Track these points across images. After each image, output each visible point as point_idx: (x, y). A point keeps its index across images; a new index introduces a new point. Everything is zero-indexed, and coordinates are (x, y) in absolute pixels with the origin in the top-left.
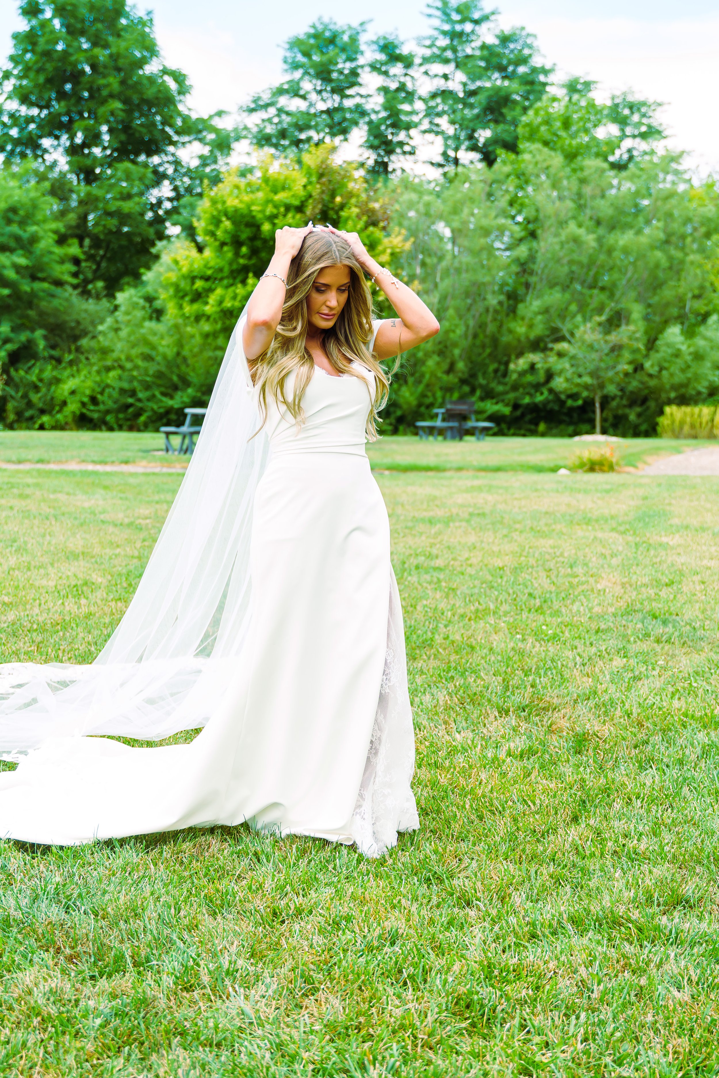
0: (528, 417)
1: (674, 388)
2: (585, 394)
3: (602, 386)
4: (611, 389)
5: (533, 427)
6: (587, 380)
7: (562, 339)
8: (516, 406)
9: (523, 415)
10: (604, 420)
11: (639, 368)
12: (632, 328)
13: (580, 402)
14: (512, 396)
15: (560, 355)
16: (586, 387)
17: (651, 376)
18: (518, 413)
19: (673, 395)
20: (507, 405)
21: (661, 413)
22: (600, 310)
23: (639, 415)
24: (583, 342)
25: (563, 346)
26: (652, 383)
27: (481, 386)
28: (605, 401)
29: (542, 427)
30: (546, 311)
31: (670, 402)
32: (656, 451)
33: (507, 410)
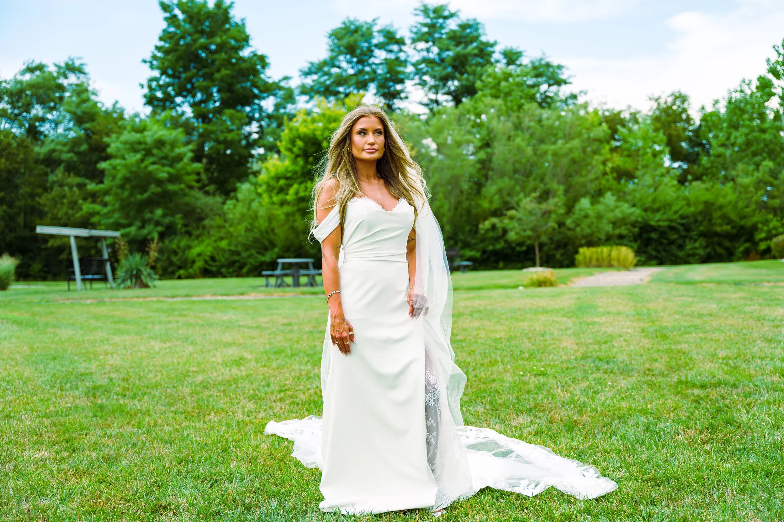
0: (493, 259)
1: (584, 237)
2: (528, 242)
3: (538, 237)
4: (544, 239)
5: (495, 265)
6: (529, 233)
7: (512, 208)
8: (484, 252)
9: (489, 258)
10: (541, 258)
11: (561, 224)
12: (556, 200)
13: (524, 248)
14: (481, 246)
15: (511, 218)
16: (529, 238)
17: (569, 229)
18: (485, 256)
19: (583, 241)
20: (478, 251)
21: (577, 252)
22: (534, 190)
23: (562, 255)
24: (525, 209)
25: (512, 212)
26: (570, 233)
27: (462, 241)
28: (541, 246)
29: (501, 264)
30: (500, 191)
31: (582, 246)
32: (576, 276)
33: (478, 255)
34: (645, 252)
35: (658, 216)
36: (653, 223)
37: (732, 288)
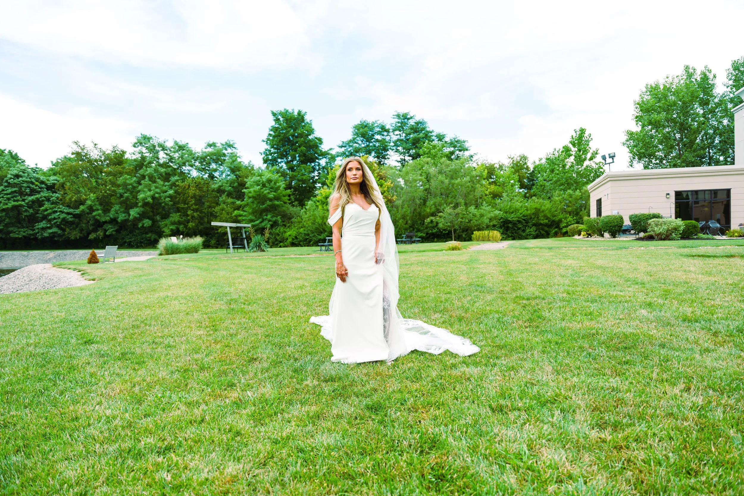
0: (431, 237)
1: (475, 226)
2: (449, 229)
3: (454, 226)
4: (457, 227)
5: (433, 240)
6: (449, 224)
7: (441, 212)
8: (427, 234)
9: (429, 236)
10: (455, 237)
12: (462, 207)
13: (447, 232)
14: (426, 231)
15: (440, 217)
16: (449, 226)
17: (467, 222)
19: (476, 228)
20: (424, 233)
21: (473, 234)
22: (451, 203)
23: (466, 235)
24: (447, 213)
25: (441, 214)
26: (469, 225)
27: (416, 228)
28: (455, 231)
29: (436, 240)
30: (434, 204)
31: (475, 230)
32: (472, 245)
33: (424, 235)
34: (506, 234)
35: (513, 215)
36: (510, 219)
37: (547, 251)
